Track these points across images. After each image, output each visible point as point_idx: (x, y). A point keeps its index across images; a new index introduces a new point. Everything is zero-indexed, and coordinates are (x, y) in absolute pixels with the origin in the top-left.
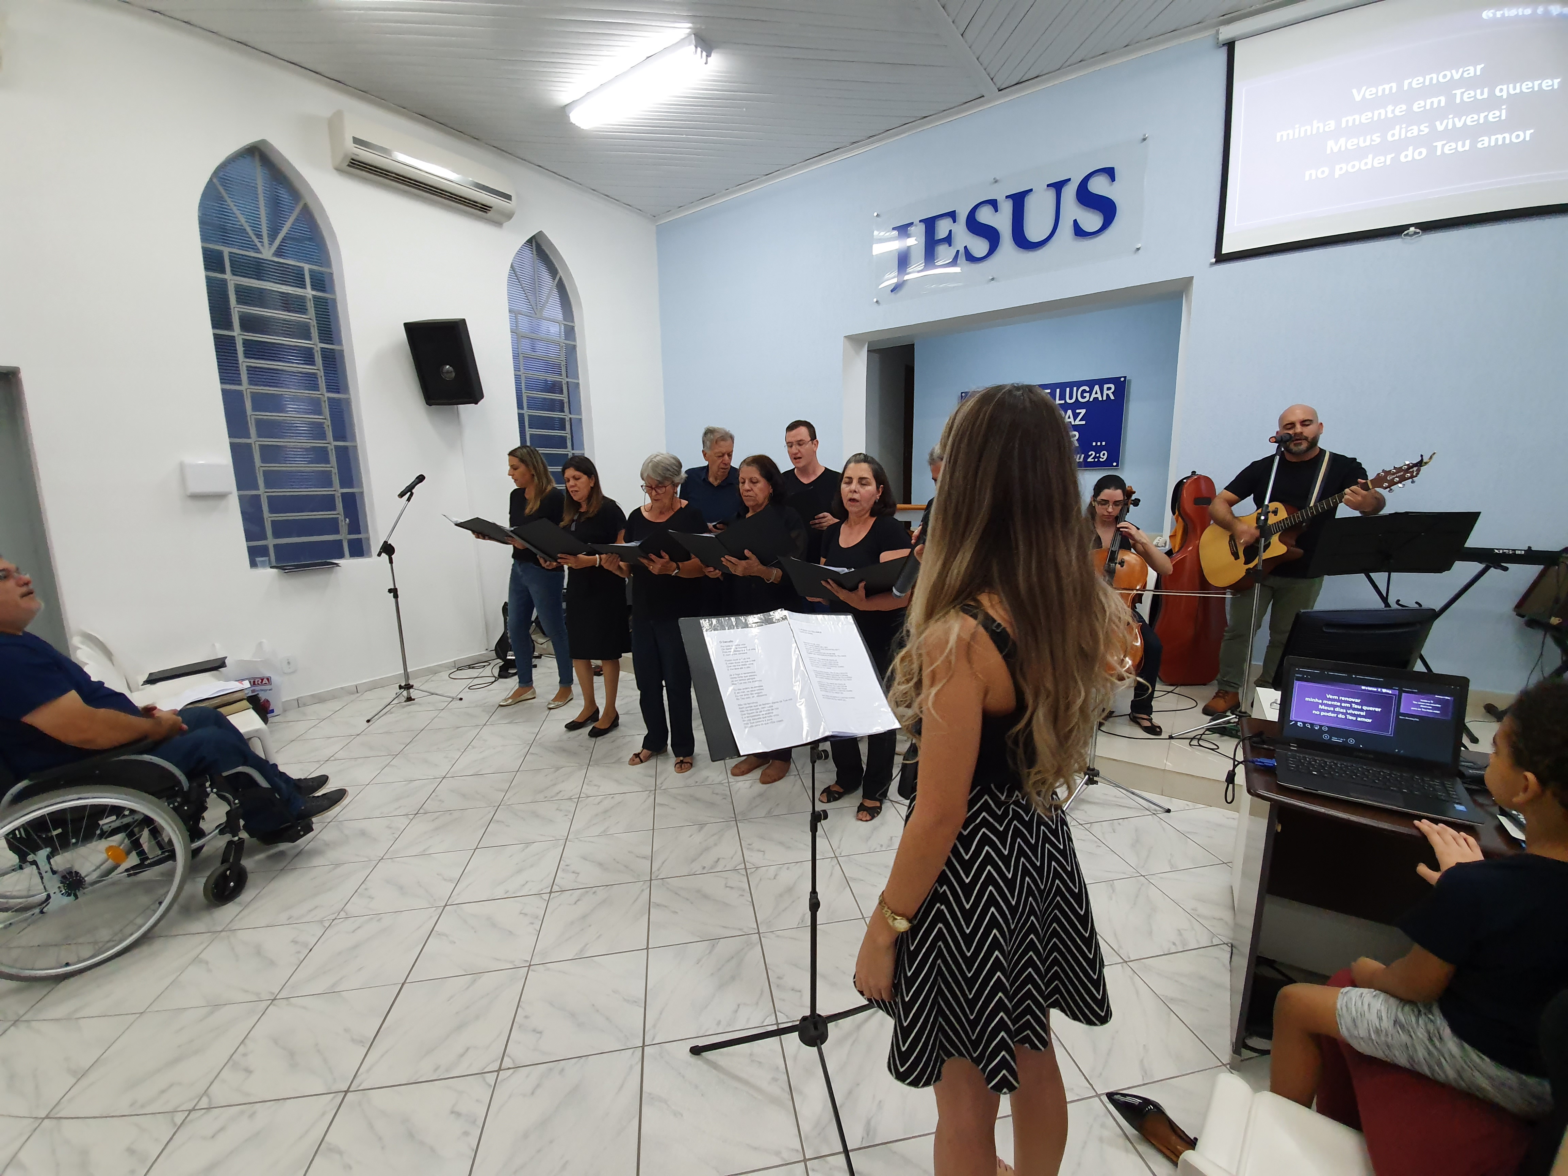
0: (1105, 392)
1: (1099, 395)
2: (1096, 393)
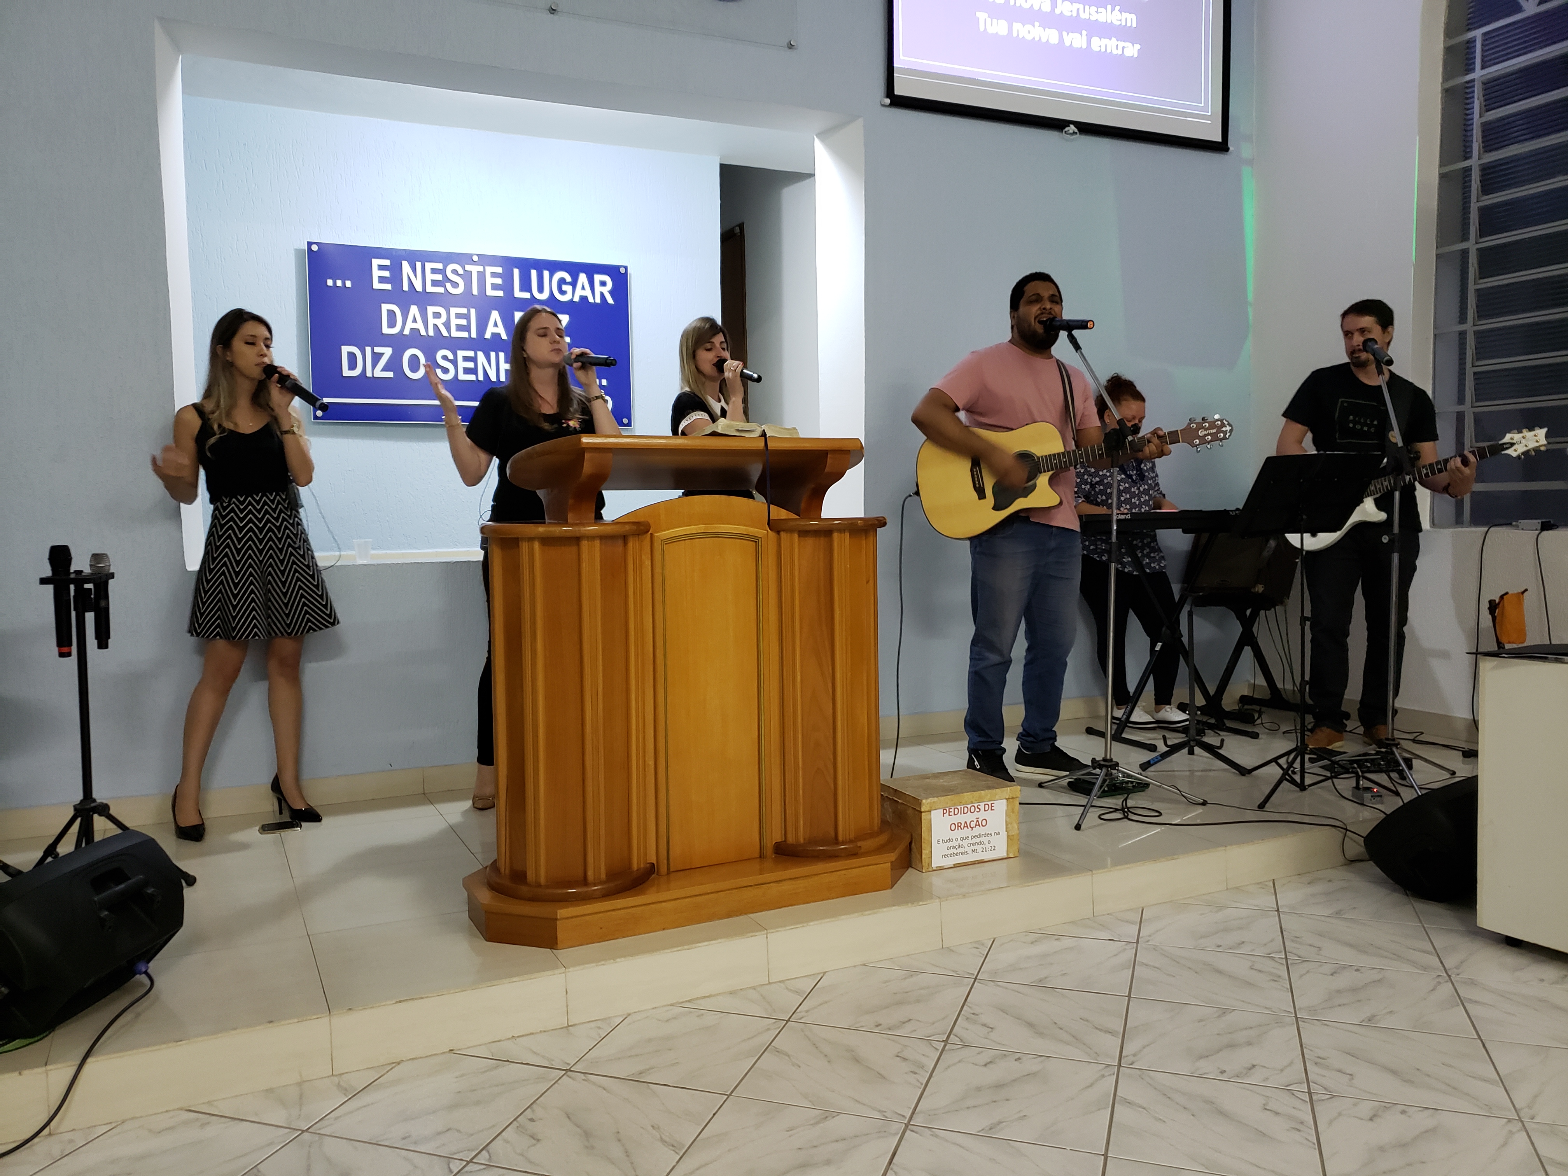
0: (598, 288)
1: (587, 293)
2: (583, 288)
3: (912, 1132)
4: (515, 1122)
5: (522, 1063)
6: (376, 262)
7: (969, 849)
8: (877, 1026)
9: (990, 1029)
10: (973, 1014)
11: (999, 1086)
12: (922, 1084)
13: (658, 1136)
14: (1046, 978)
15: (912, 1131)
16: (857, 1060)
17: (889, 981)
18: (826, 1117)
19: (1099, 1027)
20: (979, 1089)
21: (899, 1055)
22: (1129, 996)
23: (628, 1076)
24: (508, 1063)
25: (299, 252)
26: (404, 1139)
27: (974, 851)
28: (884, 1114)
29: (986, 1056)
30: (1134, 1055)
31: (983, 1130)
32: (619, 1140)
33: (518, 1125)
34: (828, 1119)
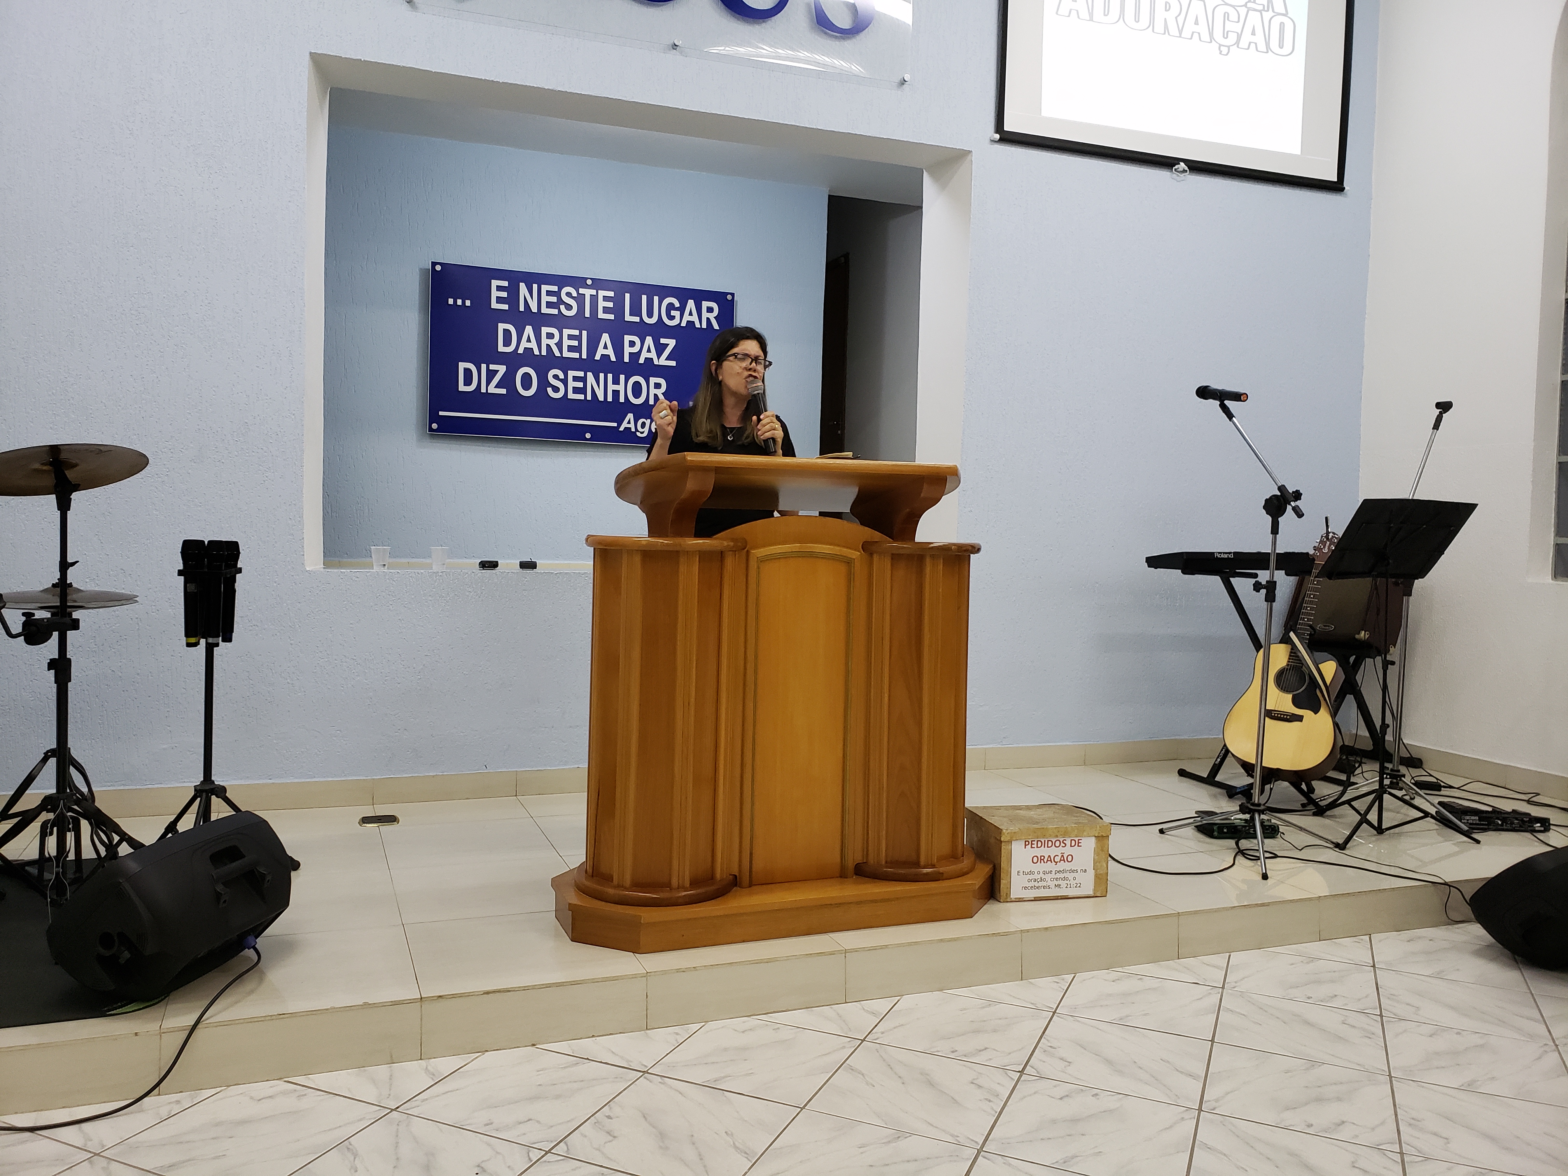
0: (705, 315)
1: (695, 318)
2: (691, 314)
3: (984, 1159)
4: (592, 1118)
5: (601, 1062)
6: (495, 283)
7: (1052, 884)
8: (953, 1052)
9: (1068, 1064)
10: (1051, 1047)
11: (1075, 1121)
12: (996, 1112)
13: (732, 1143)
14: (1127, 1016)
15: (984, 1157)
16: (931, 1084)
17: (965, 1009)
18: (899, 1137)
19: (1180, 1070)
20: (1054, 1121)
21: (975, 1082)
22: (1212, 1041)
23: (703, 1082)
24: (588, 1061)
25: (423, 271)
26: (487, 1125)
27: (1059, 886)
28: (957, 1138)
29: (1064, 1089)
30: (1217, 1101)
31: (1057, 1162)
32: (694, 1144)
33: (596, 1121)
34: (900, 1139)
